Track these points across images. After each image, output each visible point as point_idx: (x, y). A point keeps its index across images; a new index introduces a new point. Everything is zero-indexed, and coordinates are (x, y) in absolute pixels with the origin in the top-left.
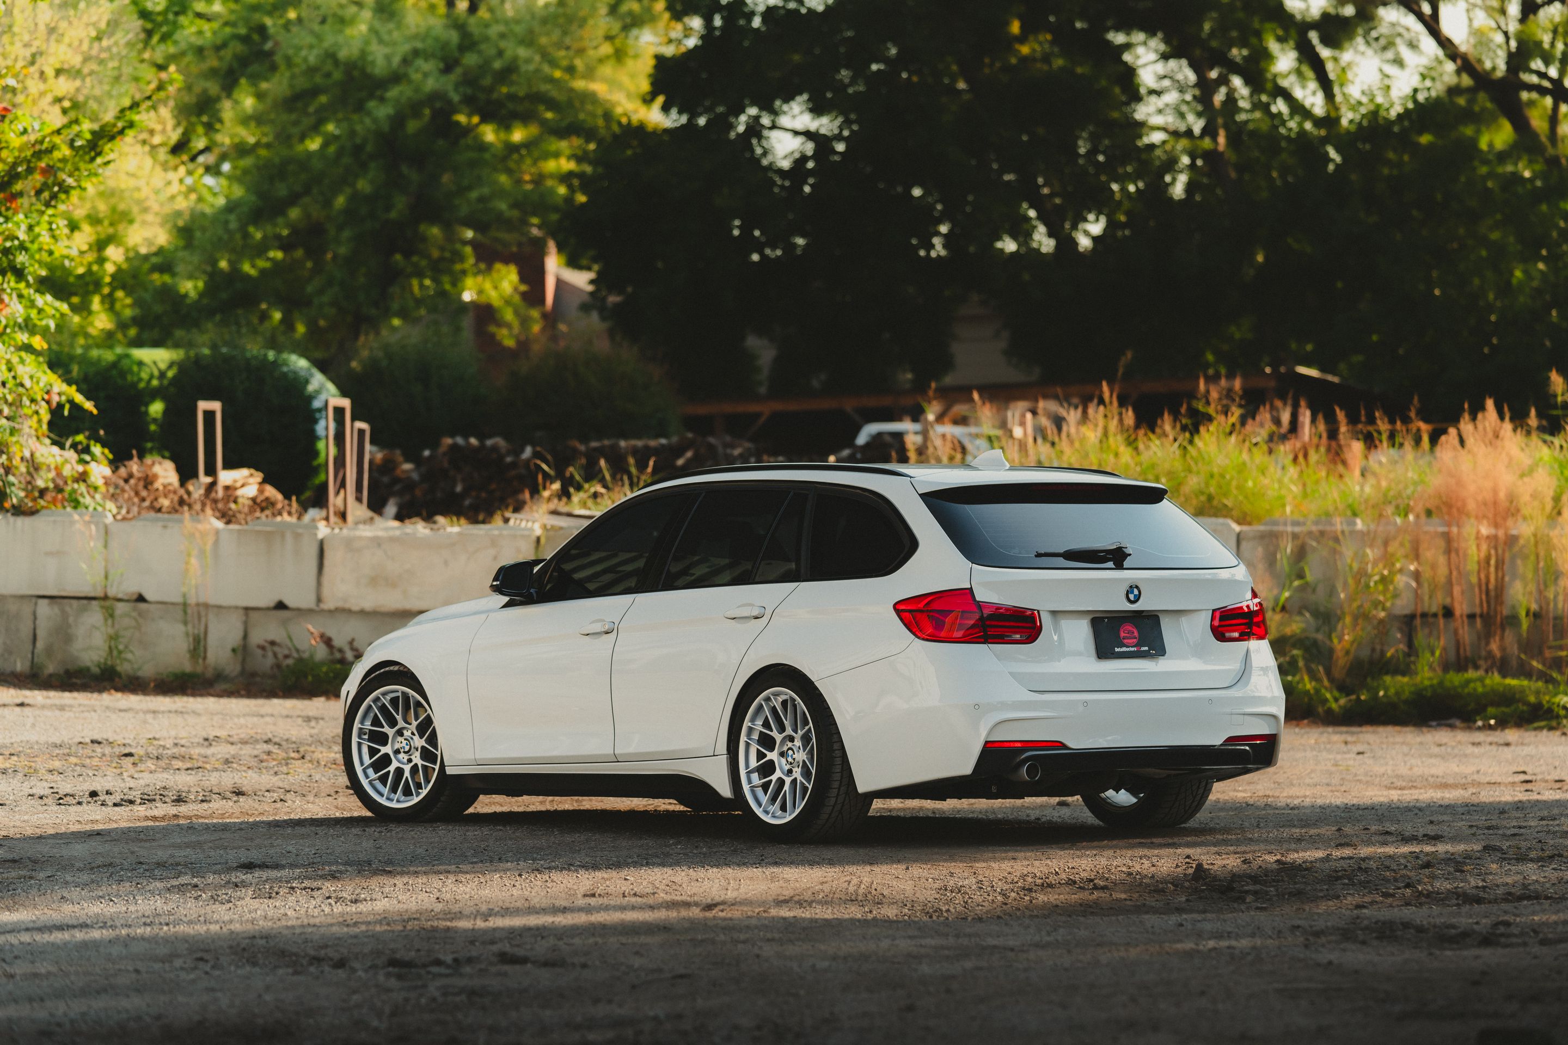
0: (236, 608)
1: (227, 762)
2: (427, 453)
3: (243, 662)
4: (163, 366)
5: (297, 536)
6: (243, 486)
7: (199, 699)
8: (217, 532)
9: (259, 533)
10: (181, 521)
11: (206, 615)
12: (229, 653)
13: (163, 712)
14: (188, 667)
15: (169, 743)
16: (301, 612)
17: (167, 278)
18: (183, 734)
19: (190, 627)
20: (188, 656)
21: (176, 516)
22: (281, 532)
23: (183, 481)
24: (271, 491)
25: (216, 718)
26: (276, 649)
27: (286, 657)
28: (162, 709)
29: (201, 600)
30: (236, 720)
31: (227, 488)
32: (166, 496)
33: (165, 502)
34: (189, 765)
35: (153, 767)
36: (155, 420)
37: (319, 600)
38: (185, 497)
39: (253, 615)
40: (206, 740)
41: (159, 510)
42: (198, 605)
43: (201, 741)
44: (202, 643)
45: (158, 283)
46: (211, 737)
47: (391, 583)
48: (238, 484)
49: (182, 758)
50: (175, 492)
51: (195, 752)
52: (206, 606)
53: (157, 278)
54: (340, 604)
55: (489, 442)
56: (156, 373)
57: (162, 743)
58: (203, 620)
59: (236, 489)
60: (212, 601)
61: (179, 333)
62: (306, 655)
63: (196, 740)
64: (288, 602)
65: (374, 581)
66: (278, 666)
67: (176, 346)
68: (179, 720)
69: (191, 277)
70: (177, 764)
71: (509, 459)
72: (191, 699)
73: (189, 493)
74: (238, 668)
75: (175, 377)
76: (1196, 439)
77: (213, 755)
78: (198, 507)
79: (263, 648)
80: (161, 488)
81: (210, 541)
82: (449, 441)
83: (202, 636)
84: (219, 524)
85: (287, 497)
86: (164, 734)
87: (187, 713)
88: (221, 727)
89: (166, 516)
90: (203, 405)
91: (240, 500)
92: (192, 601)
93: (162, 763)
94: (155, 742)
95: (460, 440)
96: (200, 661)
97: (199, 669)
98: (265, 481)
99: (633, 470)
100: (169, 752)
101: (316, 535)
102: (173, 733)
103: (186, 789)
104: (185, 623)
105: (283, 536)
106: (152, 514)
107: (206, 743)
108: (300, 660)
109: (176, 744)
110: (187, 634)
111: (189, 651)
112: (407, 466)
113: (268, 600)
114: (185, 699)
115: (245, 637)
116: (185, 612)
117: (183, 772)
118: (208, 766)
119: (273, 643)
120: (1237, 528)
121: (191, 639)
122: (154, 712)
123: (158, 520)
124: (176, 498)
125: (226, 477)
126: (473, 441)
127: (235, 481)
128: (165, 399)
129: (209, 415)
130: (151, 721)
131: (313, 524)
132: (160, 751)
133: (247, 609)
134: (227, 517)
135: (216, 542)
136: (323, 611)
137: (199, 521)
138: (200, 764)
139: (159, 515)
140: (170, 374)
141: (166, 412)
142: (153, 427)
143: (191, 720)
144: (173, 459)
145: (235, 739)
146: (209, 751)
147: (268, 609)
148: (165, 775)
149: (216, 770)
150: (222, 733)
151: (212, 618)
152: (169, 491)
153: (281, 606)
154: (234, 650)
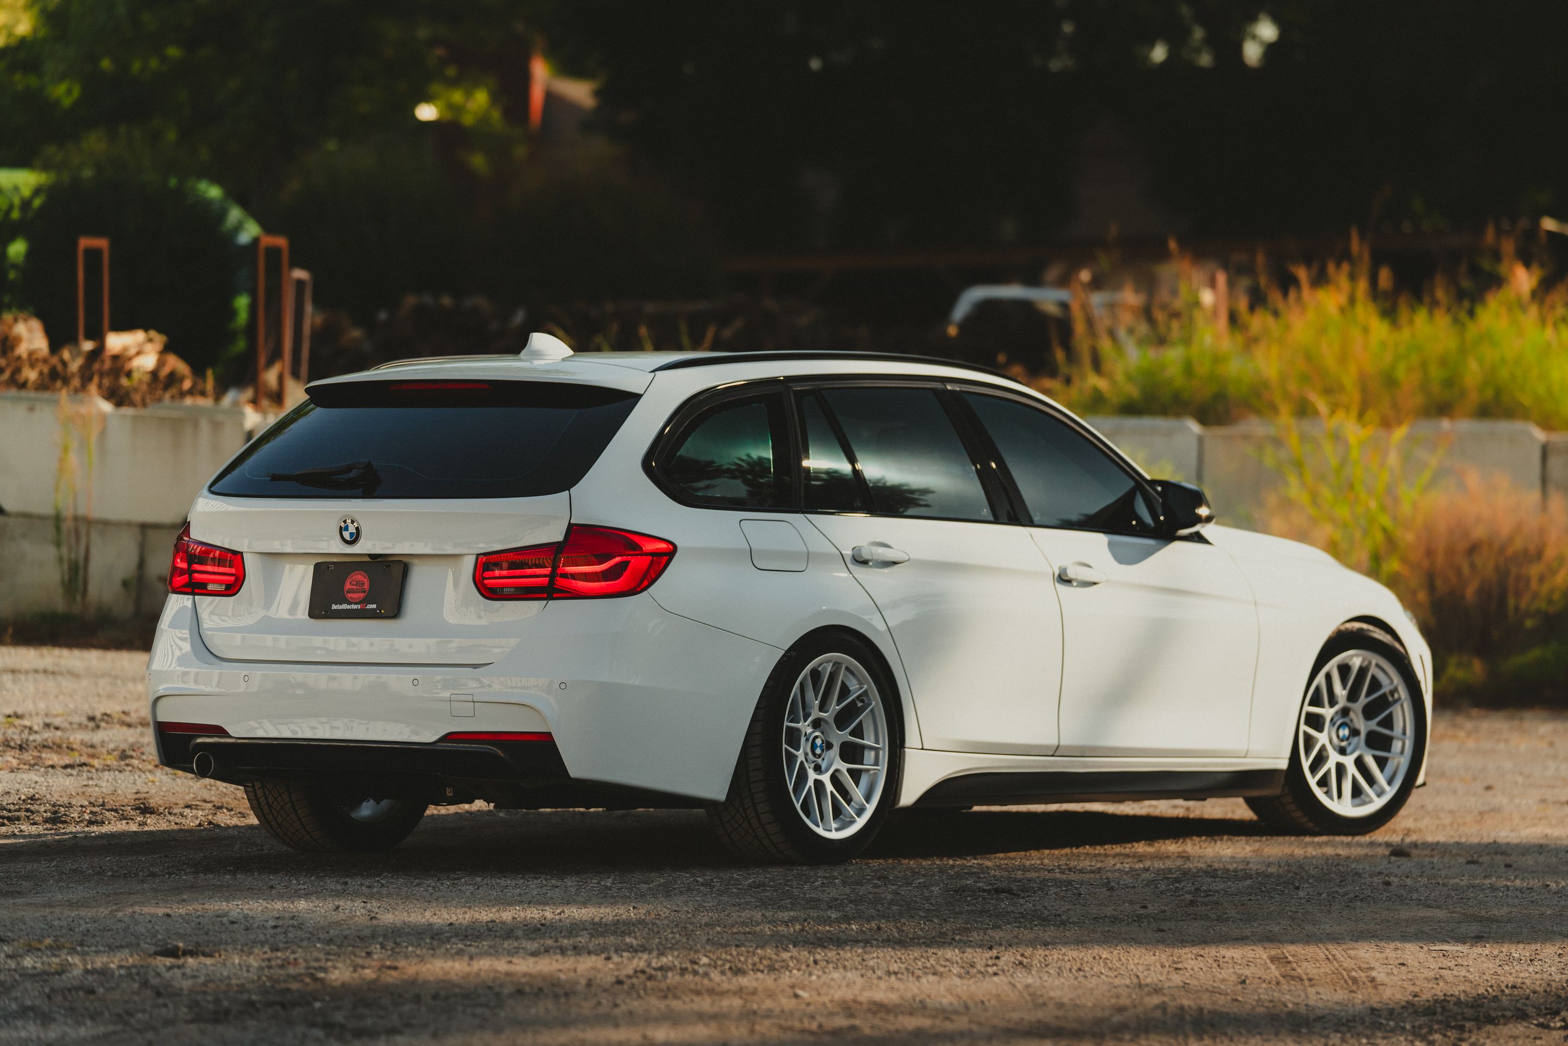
0: (129, 524)
1: (124, 756)
2: (383, 316)
3: (139, 599)
4: (26, 192)
5: (216, 426)
6: (139, 353)
7: (77, 653)
8: (104, 417)
9: (162, 420)
10: (57, 402)
11: (88, 534)
12: (118, 586)
13: (27, 672)
14: (59, 604)
15: (37, 724)
17: (33, 81)
18: (57, 708)
19: (64, 550)
20: (60, 590)
21: (46, 395)
22: (194, 419)
23: (55, 345)
24: (175, 363)
25: (102, 682)
28: (26, 666)
29: (82, 511)
30: (131, 686)
31: (116, 358)
32: (32, 366)
33: (31, 375)
34: (67, 760)
35: (15, 762)
36: (15, 266)
38: (59, 368)
39: (152, 534)
40: (92, 719)
41: (23, 386)
42: (76, 519)
43: (84, 720)
44: (81, 572)
45: (20, 87)
46: (98, 716)
48: (132, 351)
49: (56, 747)
50: (45, 361)
51: (77, 737)
52: (89, 522)
53: (20, 81)
55: (468, 302)
56: (17, 201)
57: (26, 723)
58: (83, 541)
59: (130, 359)
60: (97, 512)
61: (51, 150)
63: (76, 719)
67: (45, 167)
68: (50, 684)
69: (62, 78)
70: (52, 758)
71: (495, 326)
72: (65, 652)
73: (64, 364)
74: (132, 608)
75: (42, 207)
76: (1479, 311)
77: (103, 743)
78: (76, 382)
80: (25, 356)
81: (95, 430)
82: (411, 300)
83: (81, 563)
84: (106, 407)
85: (198, 371)
86: (30, 706)
87: (61, 674)
88: (110, 696)
89: (32, 394)
90: (85, 242)
91: (136, 376)
92: (68, 513)
93: (27, 756)
94: (17, 722)
95: (428, 299)
96: (79, 598)
97: (77, 609)
98: (167, 349)
100: (38, 738)
101: (241, 424)
102: (42, 706)
103: (65, 800)
104: (58, 544)
105: (196, 424)
106: (13, 392)
107: (91, 724)
109: (47, 726)
110: (61, 560)
111: (63, 583)
112: (356, 333)
113: (173, 516)
114: (57, 651)
115: (142, 564)
116: (58, 529)
117: (59, 771)
118: (96, 762)
120: (1540, 435)
121: (66, 567)
122: (13, 671)
123: (20, 399)
124: (46, 370)
125: (116, 342)
126: (446, 301)
127: (125, 349)
128: (29, 238)
129: (93, 255)
130: (9, 685)
131: (236, 409)
132: (25, 736)
133: (144, 527)
134: (118, 397)
135: (103, 433)
137: (82, 402)
138: (84, 759)
139: (23, 393)
140: (37, 203)
141: (30, 254)
142: (12, 275)
143: (67, 684)
144: (40, 315)
145: (133, 718)
146: (98, 737)
147: (173, 528)
148: (34, 776)
149: (108, 768)
150: (114, 708)
151: (94, 536)
152: (37, 360)
154: (125, 584)
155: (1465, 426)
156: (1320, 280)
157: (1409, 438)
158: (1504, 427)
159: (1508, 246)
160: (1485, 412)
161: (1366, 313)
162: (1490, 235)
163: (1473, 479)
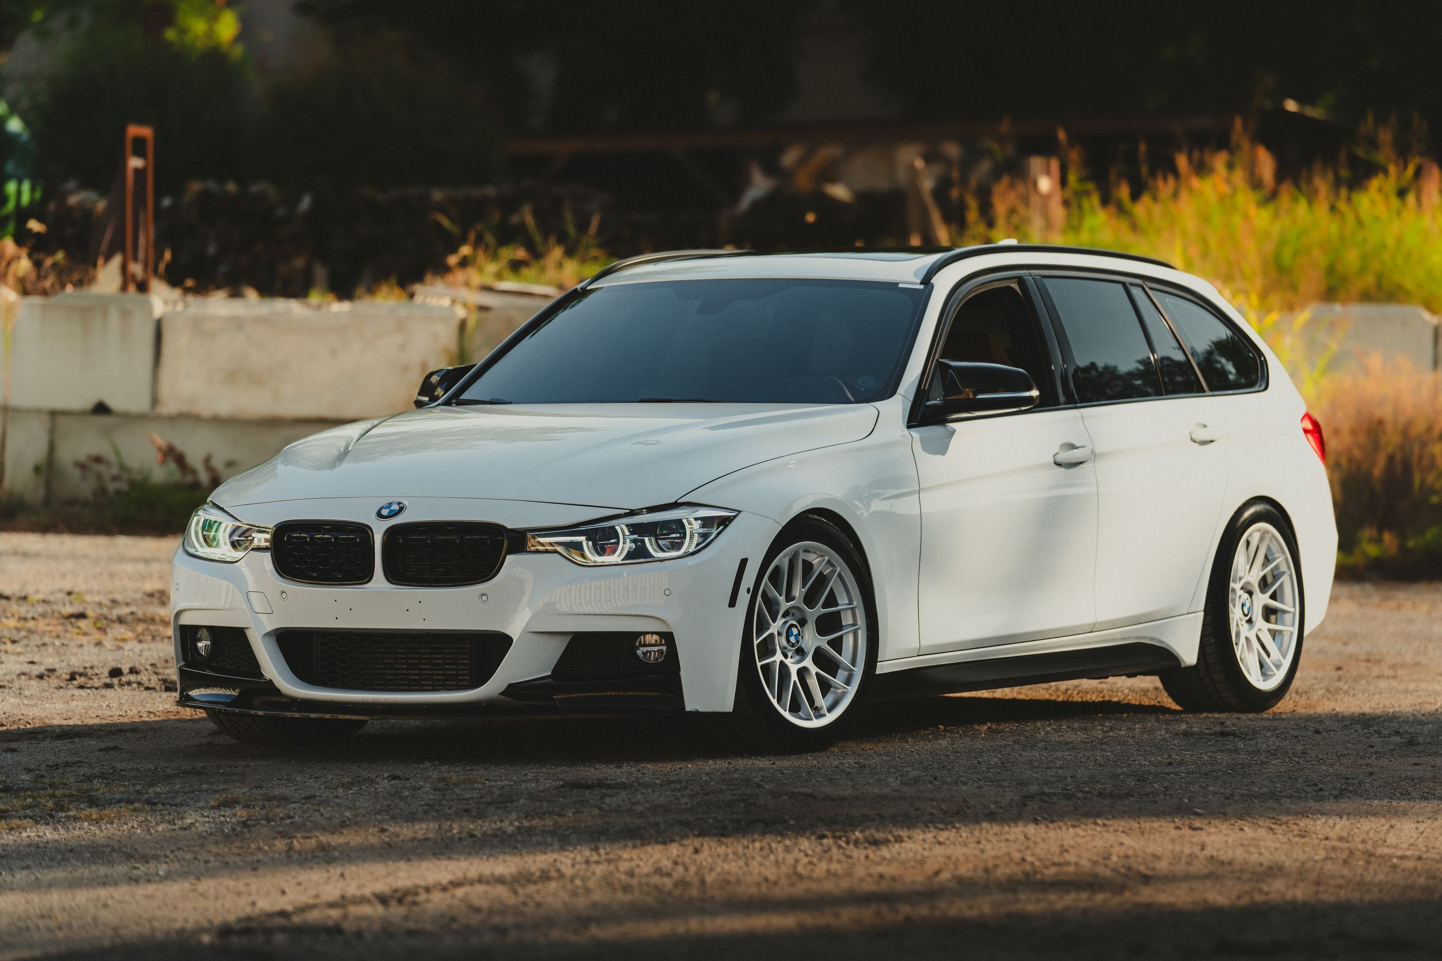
0: (38, 411)
3: (48, 485)
5: (125, 314)
8: (15, 306)
11: (6, 421)
12: (29, 472)
16: (130, 418)
22: (99, 308)
26: (102, 468)
27: (115, 479)
37: (155, 401)
39: (62, 421)
47: (256, 379)
52: (6, 409)
54: (184, 408)
55: (255, 188)
60: (8, 401)
62: (138, 477)
64: (114, 403)
65: (232, 377)
66: (103, 491)
71: (281, 212)
74: (41, 492)
79: (82, 466)
95: (212, 185)
99: (571, 230)
101: (151, 311)
105: (105, 312)
108: (133, 484)
113: (83, 400)
115: (52, 449)
119: (98, 459)
120: (1429, 318)
133: (54, 414)
134: (26, 286)
135: (9, 321)
136: (159, 418)
147: (82, 414)
151: (11, 423)
153: (101, 409)
154: (37, 469)
155: (1357, 310)
156: (1201, 169)
157: (1312, 323)
158: (1393, 310)
159: (1386, 136)
160: (1366, 297)
161: (1246, 199)
162: (1368, 124)
163: (1375, 361)
